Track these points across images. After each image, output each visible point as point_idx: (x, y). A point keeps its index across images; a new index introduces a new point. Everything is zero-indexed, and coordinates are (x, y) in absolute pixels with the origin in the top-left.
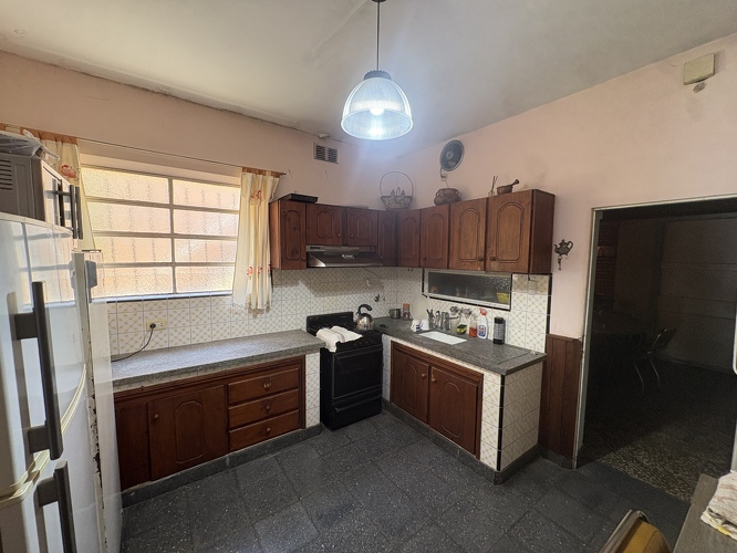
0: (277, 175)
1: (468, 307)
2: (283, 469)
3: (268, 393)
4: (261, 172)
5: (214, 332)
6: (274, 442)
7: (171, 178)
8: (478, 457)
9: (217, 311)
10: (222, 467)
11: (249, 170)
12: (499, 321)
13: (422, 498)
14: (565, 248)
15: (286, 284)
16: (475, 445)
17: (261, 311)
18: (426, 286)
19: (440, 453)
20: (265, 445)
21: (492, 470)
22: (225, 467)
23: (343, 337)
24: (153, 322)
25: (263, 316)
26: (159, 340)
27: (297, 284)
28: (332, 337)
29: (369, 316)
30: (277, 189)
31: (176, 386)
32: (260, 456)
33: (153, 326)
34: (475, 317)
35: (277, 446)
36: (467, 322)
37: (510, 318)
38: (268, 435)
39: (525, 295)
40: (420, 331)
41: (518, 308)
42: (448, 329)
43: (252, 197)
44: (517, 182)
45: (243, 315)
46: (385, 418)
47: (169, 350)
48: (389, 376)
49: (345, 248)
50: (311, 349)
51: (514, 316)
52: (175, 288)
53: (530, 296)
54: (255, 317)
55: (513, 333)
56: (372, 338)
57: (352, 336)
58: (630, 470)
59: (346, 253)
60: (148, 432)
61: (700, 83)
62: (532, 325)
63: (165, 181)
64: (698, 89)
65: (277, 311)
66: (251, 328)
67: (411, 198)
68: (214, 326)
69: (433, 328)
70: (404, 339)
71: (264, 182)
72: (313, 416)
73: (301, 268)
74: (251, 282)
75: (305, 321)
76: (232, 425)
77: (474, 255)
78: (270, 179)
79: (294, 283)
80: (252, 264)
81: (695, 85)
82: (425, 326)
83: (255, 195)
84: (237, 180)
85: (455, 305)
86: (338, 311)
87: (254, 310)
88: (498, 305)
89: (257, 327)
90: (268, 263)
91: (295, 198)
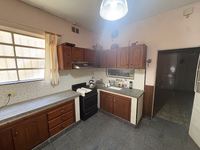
0: (59, 36)
1: (121, 79)
2: (71, 139)
3: (63, 113)
4: (53, 34)
5: (38, 94)
6: (65, 130)
7: (13, 33)
8: (130, 122)
9: (39, 86)
10: (48, 143)
11: (48, 33)
12: (131, 82)
13: (118, 138)
14: (150, 61)
15: (64, 75)
16: (129, 119)
17: (56, 85)
18: (107, 73)
19: (118, 122)
20: (63, 132)
21: (134, 125)
22: (49, 143)
23: (86, 91)
24: (9, 93)
25: (57, 86)
26: (13, 100)
27: (68, 75)
28: (83, 91)
29: (93, 84)
30: (59, 41)
31: (25, 119)
32: (61, 136)
33: (10, 95)
34: (123, 81)
35: (67, 131)
36: (121, 83)
37: (134, 81)
38: (63, 128)
39: (138, 75)
40: (108, 87)
41: (136, 78)
42: (115, 85)
43: (50, 43)
44: (137, 42)
45: (49, 87)
46: (99, 114)
47: (18, 104)
48: (99, 101)
49: (84, 62)
50: (76, 96)
51: (135, 80)
52: (19, 78)
53: (140, 75)
54: (54, 87)
55: (135, 85)
56: (94, 90)
57: (89, 90)
58: (163, 117)
59: (85, 64)
60: (13, 140)
61: (188, 16)
62: (140, 83)
63: (10, 34)
64: (187, 17)
65: (61, 84)
66: (52, 91)
67: (102, 47)
68: (38, 92)
69: (111, 86)
70: (104, 90)
71: (54, 38)
72: (78, 118)
73: (71, 69)
74: (51, 75)
75: (71, 87)
76: (50, 128)
77: (125, 64)
78: (57, 37)
79: (67, 74)
80: (51, 68)
81: (186, 16)
82: (109, 85)
83: (51, 43)
84: (43, 36)
85: (117, 78)
86: (81, 83)
87: (53, 85)
88: (130, 78)
89: (55, 90)
90: (58, 68)
91: (68, 44)
